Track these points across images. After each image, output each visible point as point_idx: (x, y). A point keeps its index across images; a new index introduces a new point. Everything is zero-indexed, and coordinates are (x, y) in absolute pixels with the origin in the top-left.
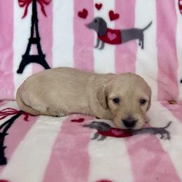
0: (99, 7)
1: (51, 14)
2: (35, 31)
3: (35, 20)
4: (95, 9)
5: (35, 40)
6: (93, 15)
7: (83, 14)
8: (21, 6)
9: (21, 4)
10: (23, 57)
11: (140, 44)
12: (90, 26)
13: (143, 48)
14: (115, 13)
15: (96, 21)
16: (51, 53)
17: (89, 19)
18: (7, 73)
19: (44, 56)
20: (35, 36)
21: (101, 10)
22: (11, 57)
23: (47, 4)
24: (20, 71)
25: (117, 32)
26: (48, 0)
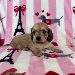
0: (43, 11)
1: (26, 14)
2: (20, 21)
3: (20, 17)
4: (42, 12)
5: (20, 24)
6: (41, 14)
7: (37, 14)
8: (15, 12)
9: (15, 11)
10: (16, 30)
11: (58, 24)
12: (39, 18)
13: (59, 26)
14: (49, 13)
15: (42, 17)
17: (39, 16)
18: (10, 35)
20: (20, 22)
21: (44, 12)
22: (11, 30)
23: (24, 11)
26: (25, 10)
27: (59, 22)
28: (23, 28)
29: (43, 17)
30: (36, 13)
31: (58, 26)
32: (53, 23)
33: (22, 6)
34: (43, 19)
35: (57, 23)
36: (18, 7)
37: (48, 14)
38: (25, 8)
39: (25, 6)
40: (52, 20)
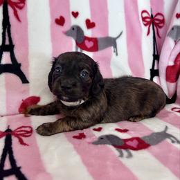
7: (60, 21)
11: (114, 52)
13: (117, 54)
15: (73, 29)
19: (20, 65)
25: (95, 40)
26: (22, 5)
28: (19, 61)
29: (76, 29)
34: (77, 36)
35: (112, 48)
38: (23, 1)
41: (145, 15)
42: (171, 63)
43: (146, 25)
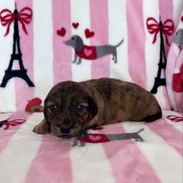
0: (76, 26)
1: (32, 32)
2: (17, 48)
3: (17, 37)
4: (73, 28)
5: (17, 56)
6: (71, 33)
7: (62, 32)
8: (4, 25)
9: (4, 23)
10: (6, 72)
11: (113, 59)
12: (68, 43)
13: (116, 62)
14: (90, 31)
15: (73, 39)
16: (32, 68)
17: (67, 37)
19: (26, 71)
20: (17, 52)
21: (78, 28)
23: (28, 23)
24: (4, 85)
25: (93, 49)
26: (29, 20)
27: (115, 54)
28: (25, 68)
29: (75, 39)
30: (60, 29)
31: (112, 62)
32: (101, 56)
33: (22, 10)
35: (111, 56)
36: (10, 12)
37: (89, 34)
38: (30, 16)
39: (30, 10)
40: (99, 47)
41: (151, 22)
42: (177, 71)
43: (151, 33)
